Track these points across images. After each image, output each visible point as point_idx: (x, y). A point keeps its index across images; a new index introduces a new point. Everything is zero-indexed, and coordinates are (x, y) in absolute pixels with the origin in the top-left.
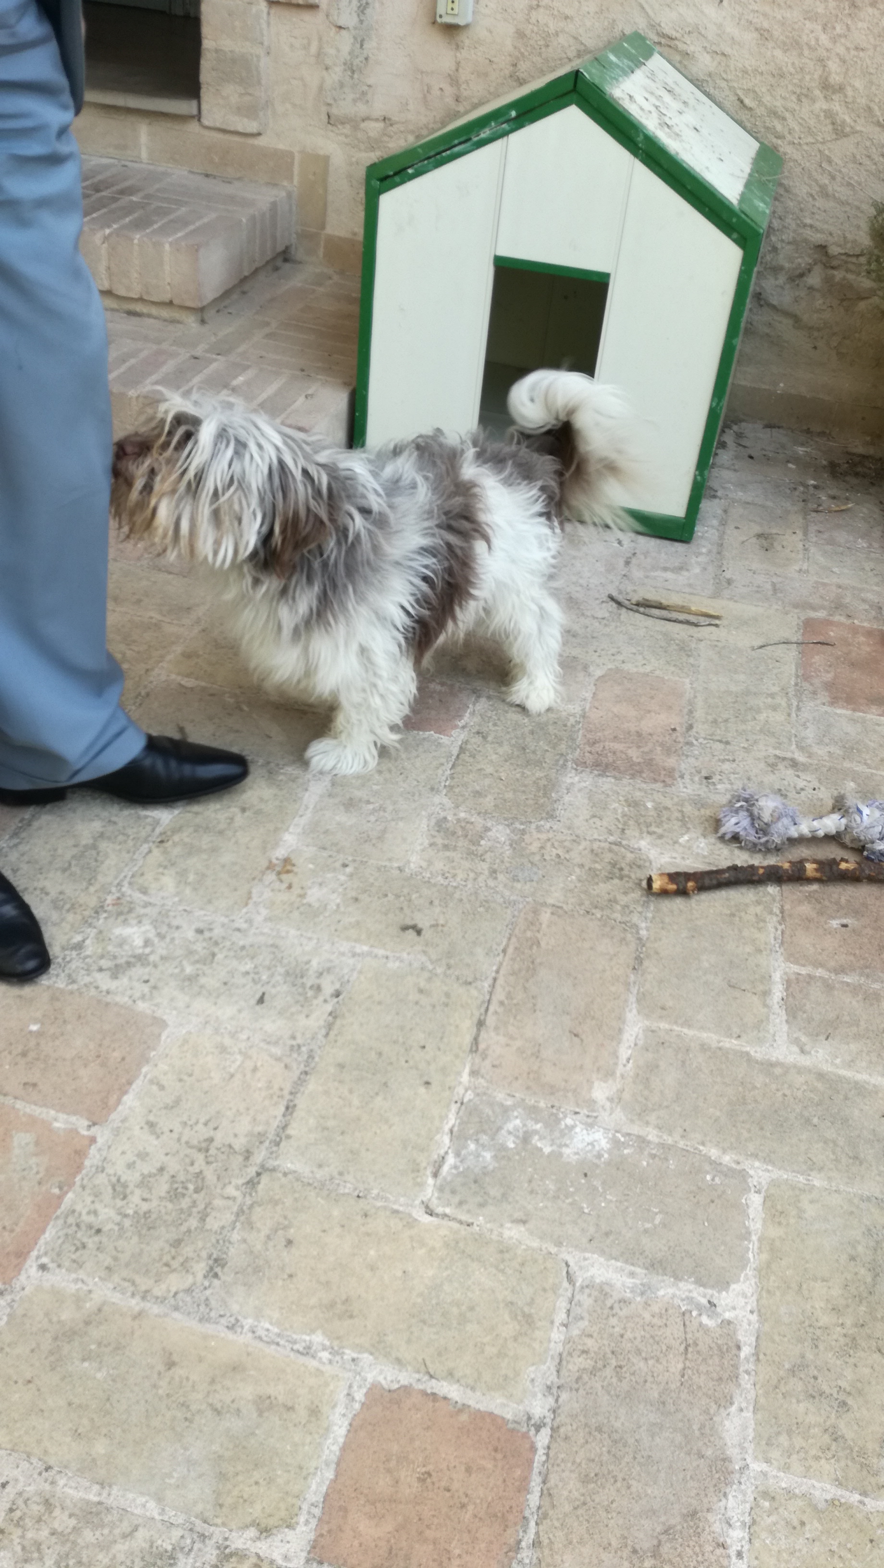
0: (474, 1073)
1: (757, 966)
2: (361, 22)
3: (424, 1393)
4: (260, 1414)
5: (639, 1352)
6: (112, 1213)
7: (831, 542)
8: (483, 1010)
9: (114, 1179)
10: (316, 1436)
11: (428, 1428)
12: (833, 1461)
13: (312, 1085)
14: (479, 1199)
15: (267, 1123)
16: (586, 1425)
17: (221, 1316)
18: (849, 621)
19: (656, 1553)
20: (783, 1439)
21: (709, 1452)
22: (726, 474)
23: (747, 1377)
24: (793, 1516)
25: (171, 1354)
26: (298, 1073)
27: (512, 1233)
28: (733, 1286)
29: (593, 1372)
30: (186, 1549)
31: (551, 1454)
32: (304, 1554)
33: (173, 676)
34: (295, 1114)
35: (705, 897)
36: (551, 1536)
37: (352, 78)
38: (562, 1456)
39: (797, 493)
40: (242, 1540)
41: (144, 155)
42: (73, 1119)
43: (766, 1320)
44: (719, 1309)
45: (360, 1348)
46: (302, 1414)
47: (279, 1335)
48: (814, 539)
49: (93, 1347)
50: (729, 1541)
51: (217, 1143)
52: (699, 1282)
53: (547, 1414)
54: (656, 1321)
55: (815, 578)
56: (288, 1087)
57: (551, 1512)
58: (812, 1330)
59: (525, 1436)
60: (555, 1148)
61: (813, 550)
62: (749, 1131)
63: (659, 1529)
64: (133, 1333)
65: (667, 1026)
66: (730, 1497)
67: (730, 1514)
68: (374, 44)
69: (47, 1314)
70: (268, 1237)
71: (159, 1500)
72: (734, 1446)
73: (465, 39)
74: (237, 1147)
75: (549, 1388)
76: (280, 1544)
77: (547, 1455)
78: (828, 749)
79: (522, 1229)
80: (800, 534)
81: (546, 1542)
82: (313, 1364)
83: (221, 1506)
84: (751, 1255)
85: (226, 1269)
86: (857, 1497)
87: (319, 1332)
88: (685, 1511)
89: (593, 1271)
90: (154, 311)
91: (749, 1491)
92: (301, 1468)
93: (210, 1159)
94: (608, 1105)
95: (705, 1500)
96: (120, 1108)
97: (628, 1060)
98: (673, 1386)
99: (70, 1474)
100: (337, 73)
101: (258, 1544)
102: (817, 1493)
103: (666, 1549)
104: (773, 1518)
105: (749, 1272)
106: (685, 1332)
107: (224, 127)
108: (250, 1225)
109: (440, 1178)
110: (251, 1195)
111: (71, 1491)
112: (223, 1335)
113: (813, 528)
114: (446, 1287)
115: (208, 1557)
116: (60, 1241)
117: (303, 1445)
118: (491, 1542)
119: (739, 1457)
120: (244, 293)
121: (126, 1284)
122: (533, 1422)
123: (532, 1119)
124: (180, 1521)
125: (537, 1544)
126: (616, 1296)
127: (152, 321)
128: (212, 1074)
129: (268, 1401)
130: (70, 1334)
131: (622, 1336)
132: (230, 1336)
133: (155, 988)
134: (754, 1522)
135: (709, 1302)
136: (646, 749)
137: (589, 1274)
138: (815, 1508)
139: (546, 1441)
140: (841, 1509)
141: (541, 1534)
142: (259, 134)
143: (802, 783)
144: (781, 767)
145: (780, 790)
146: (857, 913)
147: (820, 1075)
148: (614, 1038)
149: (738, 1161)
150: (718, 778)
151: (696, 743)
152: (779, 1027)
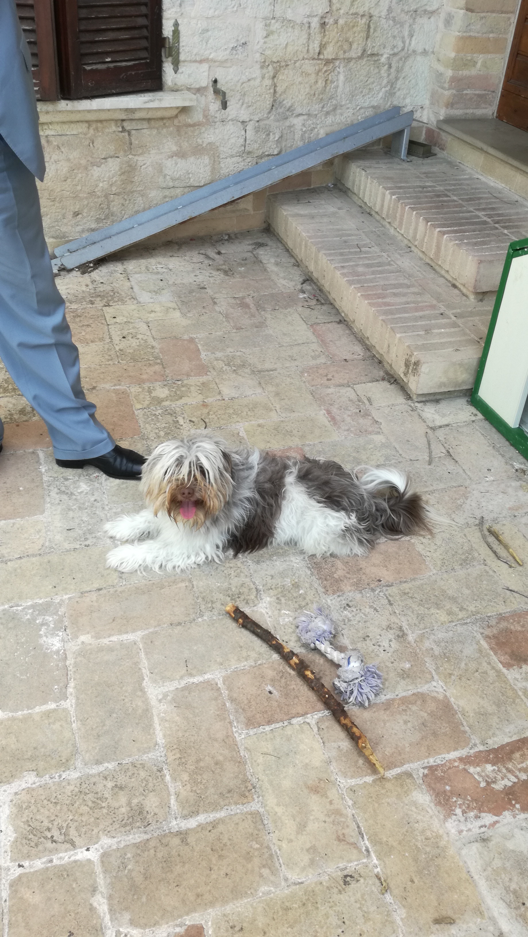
0: (70, 597)
1: (209, 666)
8: (108, 587)
13: (35, 559)
26: (39, 553)
33: (241, 429)
56: (30, 553)
60: (44, 634)
62: (92, 693)
65: (141, 647)
84: (20, 713)
94: (79, 643)
109: (10, 608)
123: (55, 623)
128: (26, 535)
133: (59, 504)
136: (349, 576)
143: (385, 644)
144: (392, 631)
145: (368, 636)
146: (287, 695)
147: (147, 710)
148: (120, 632)
149: (71, 694)
150: (355, 610)
151: (377, 592)
152: (171, 686)
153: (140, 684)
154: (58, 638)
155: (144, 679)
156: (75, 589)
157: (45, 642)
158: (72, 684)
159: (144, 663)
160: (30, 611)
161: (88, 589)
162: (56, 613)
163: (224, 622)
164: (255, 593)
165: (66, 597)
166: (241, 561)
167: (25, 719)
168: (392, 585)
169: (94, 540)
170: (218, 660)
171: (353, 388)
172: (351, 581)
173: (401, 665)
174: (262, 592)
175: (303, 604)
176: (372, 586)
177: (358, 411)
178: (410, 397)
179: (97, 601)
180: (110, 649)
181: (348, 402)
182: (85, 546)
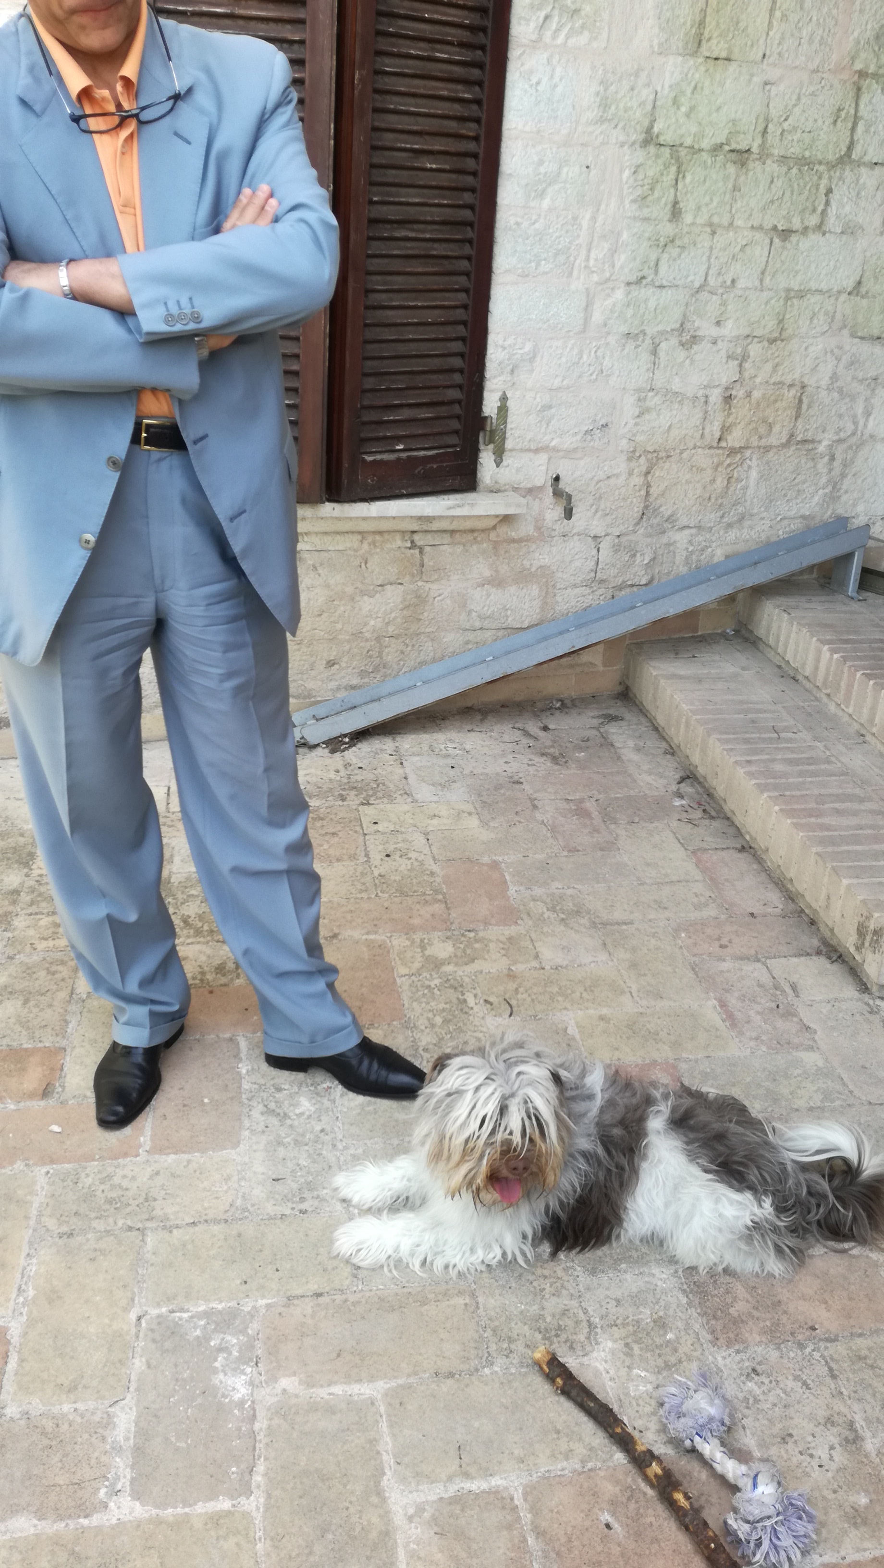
0: (268, 1304)
1: (500, 1463)
8: (332, 1292)
9: (112, 1174)
13: (217, 1227)
14: (159, 1339)
17: (35, 1249)
23: (63, 1526)
26: (225, 1217)
28: (137, 1503)
29: (43, 1434)
42: (149, 1143)
43: (115, 1531)
44: (115, 1498)
45: (29, 1313)
47: (29, 1276)
51: (153, 1203)
52: (133, 1481)
54: (93, 1462)
56: (210, 1217)
60: (220, 1368)
62: (294, 1489)
65: (383, 1411)
70: (94, 1249)
74: (154, 1214)
75: (26, 1413)
79: (143, 1368)
84: (170, 1510)
85: (66, 1240)
89: (122, 1416)
93: (141, 1205)
94: (279, 1390)
96: (165, 1156)
97: (330, 1394)
105: (154, 1512)
106: (89, 1480)
108: (100, 1239)
109: (169, 1314)
110: (122, 1231)
112: (23, 1253)
114: (84, 1341)
116: (65, 1171)
121: (45, 1206)
123: (240, 1348)
126: (106, 1433)
128: (206, 1182)
131: (75, 1444)
132: (23, 1257)
133: (264, 1132)
135: (119, 1491)
136: (756, 1315)
137: (119, 1415)
143: (822, 1453)
144: (835, 1430)
145: (791, 1435)
146: (638, 1535)
147: (387, 1534)
148: (349, 1379)
149: (259, 1487)
150: (767, 1381)
151: (808, 1350)
152: (432, 1493)
153: (377, 1483)
154: (243, 1377)
155: (384, 1474)
156: (279, 1291)
157: (221, 1382)
158: (261, 1467)
159: (387, 1443)
160: (202, 1323)
161: (299, 1292)
162: (243, 1331)
163: (529, 1380)
164: (586, 1330)
165: (262, 1302)
166: (563, 1265)
167: (177, 1525)
168: (835, 1340)
169: (316, 1203)
170: (516, 1452)
171: (764, 964)
172: (762, 1325)
173: (852, 1499)
174: (599, 1330)
175: (673, 1360)
176: (800, 1337)
177: (774, 1005)
178: (867, 988)
179: (312, 1317)
180: (330, 1410)
181: (756, 988)
182: (301, 1212)
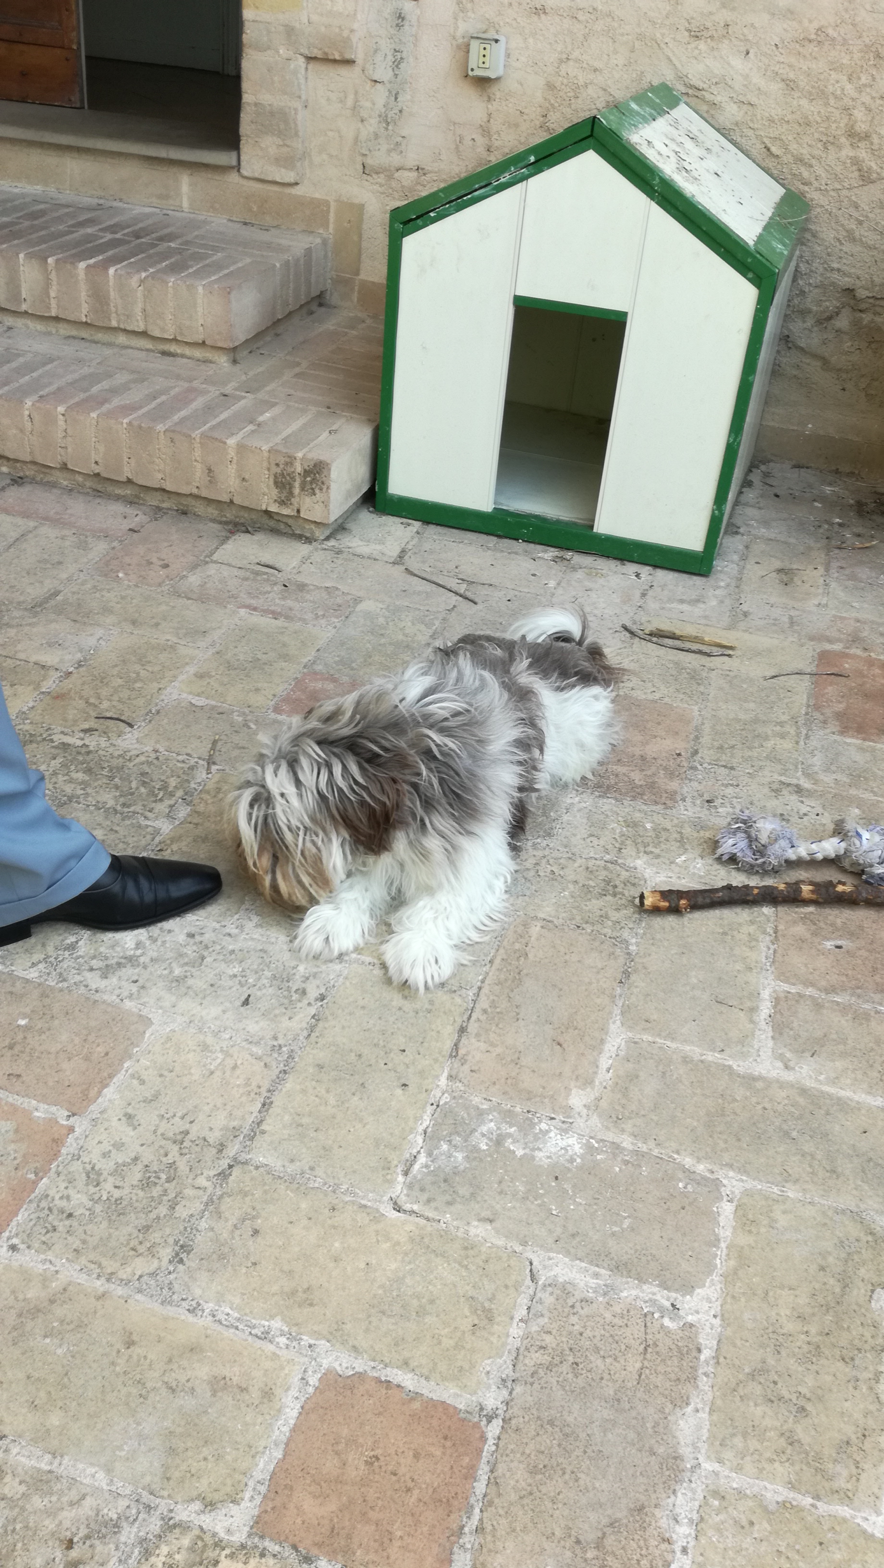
0: (450, 1077)
1: (746, 983)
2: (396, 75)
3: (378, 1381)
4: (214, 1395)
5: (597, 1350)
6: (84, 1199)
7: (853, 577)
8: (465, 1017)
9: (88, 1167)
10: (268, 1417)
11: (380, 1414)
12: (787, 1464)
13: (290, 1084)
14: (448, 1198)
15: (243, 1118)
16: (538, 1418)
17: (183, 1299)
18: (866, 654)
19: (599, 1544)
20: (738, 1441)
21: (661, 1450)
22: (750, 512)
23: (705, 1379)
24: (742, 1516)
25: (131, 1333)
26: (277, 1071)
27: (478, 1230)
28: (698, 1291)
29: (549, 1368)
30: (131, 1519)
31: (501, 1444)
32: (247, 1529)
33: (184, 695)
34: (271, 1111)
35: (697, 915)
36: (495, 1523)
37: (387, 129)
38: (512, 1447)
39: (821, 531)
40: (187, 1512)
41: (185, 204)
42: (54, 1109)
43: (728, 1325)
44: (681, 1313)
45: (317, 1335)
46: (255, 1394)
47: (238, 1320)
48: (836, 575)
49: (55, 1324)
50: (675, 1537)
51: (191, 1136)
52: (664, 1286)
53: (500, 1406)
54: (617, 1321)
55: (833, 612)
56: (266, 1085)
57: (496, 1501)
58: (775, 1336)
59: (477, 1425)
60: (527, 1151)
61: (833, 585)
62: (726, 1142)
63: (605, 1521)
64: (95, 1312)
65: (650, 1039)
66: (679, 1494)
67: (678, 1510)
68: (409, 97)
69: (13, 1292)
70: (235, 1226)
71: (109, 1470)
72: (687, 1445)
73: (495, 91)
74: (211, 1141)
75: (504, 1381)
76: (223, 1518)
77: (497, 1445)
78: (834, 776)
79: (489, 1228)
80: (821, 570)
81: (489, 1528)
82: (271, 1348)
83: (168, 1479)
84: (718, 1262)
85: (191, 1256)
86: (809, 1500)
87: (279, 1318)
88: (632, 1506)
89: (556, 1271)
90: (188, 351)
91: (699, 1490)
92: (250, 1447)
93: (184, 1151)
94: (584, 1112)
95: (653, 1496)
96: (100, 1100)
97: (608, 1071)
98: (630, 1385)
99: (23, 1444)
100: (373, 125)
101: (202, 1517)
102: (769, 1495)
103: (609, 1541)
104: (721, 1517)
105: (715, 1277)
106: (646, 1333)
107: (262, 177)
108: (219, 1215)
109: (410, 1175)
110: (221, 1185)
111: (23, 1459)
112: (183, 1317)
113: (835, 564)
114: (408, 1281)
115: (152, 1526)
116: (32, 1223)
117: (255, 1425)
118: (434, 1526)
119: (692, 1456)
120: (277, 335)
121: (93, 1266)
122: (485, 1413)
123: (507, 1123)
124: (128, 1492)
125: (480, 1530)
126: (578, 1295)
127: (185, 360)
128: (193, 1071)
129: (222, 1382)
130: (36, 1311)
131: (581, 1334)
132: (191, 1318)
133: (143, 987)
134: (702, 1519)
135: (673, 1305)
136: (649, 773)
137: (553, 1273)
138: (765, 1509)
139: (497, 1432)
140: (791, 1511)
141: (485, 1521)
142: (297, 184)
143: (804, 808)
146: (853, 934)
147: (803, 1091)
149: (712, 1171)
150: (721, 801)
151: (700, 767)
152: (764, 1041)
153: (739, 1076)
156: (436, 1060)
157: (549, 1157)
158: (688, 1161)
159: (694, 1051)
160: (445, 1147)
161: (448, 1045)
162: (481, 1114)
167: (743, 1259)
168: (696, 750)
169: (315, 982)
170: (738, 968)
171: (216, 562)
172: (661, 775)
174: (621, 861)
176: (684, 764)
177: (281, 587)
178: (311, 537)
179: (493, 1045)
180: (630, 1077)
181: (247, 583)
182: (320, 1000)
